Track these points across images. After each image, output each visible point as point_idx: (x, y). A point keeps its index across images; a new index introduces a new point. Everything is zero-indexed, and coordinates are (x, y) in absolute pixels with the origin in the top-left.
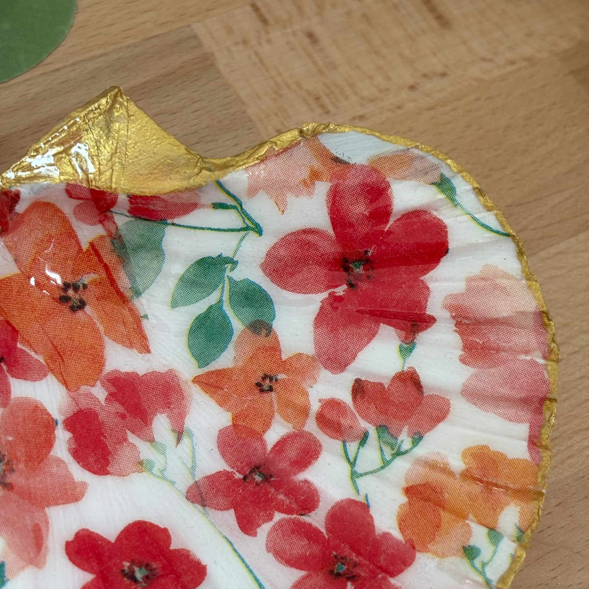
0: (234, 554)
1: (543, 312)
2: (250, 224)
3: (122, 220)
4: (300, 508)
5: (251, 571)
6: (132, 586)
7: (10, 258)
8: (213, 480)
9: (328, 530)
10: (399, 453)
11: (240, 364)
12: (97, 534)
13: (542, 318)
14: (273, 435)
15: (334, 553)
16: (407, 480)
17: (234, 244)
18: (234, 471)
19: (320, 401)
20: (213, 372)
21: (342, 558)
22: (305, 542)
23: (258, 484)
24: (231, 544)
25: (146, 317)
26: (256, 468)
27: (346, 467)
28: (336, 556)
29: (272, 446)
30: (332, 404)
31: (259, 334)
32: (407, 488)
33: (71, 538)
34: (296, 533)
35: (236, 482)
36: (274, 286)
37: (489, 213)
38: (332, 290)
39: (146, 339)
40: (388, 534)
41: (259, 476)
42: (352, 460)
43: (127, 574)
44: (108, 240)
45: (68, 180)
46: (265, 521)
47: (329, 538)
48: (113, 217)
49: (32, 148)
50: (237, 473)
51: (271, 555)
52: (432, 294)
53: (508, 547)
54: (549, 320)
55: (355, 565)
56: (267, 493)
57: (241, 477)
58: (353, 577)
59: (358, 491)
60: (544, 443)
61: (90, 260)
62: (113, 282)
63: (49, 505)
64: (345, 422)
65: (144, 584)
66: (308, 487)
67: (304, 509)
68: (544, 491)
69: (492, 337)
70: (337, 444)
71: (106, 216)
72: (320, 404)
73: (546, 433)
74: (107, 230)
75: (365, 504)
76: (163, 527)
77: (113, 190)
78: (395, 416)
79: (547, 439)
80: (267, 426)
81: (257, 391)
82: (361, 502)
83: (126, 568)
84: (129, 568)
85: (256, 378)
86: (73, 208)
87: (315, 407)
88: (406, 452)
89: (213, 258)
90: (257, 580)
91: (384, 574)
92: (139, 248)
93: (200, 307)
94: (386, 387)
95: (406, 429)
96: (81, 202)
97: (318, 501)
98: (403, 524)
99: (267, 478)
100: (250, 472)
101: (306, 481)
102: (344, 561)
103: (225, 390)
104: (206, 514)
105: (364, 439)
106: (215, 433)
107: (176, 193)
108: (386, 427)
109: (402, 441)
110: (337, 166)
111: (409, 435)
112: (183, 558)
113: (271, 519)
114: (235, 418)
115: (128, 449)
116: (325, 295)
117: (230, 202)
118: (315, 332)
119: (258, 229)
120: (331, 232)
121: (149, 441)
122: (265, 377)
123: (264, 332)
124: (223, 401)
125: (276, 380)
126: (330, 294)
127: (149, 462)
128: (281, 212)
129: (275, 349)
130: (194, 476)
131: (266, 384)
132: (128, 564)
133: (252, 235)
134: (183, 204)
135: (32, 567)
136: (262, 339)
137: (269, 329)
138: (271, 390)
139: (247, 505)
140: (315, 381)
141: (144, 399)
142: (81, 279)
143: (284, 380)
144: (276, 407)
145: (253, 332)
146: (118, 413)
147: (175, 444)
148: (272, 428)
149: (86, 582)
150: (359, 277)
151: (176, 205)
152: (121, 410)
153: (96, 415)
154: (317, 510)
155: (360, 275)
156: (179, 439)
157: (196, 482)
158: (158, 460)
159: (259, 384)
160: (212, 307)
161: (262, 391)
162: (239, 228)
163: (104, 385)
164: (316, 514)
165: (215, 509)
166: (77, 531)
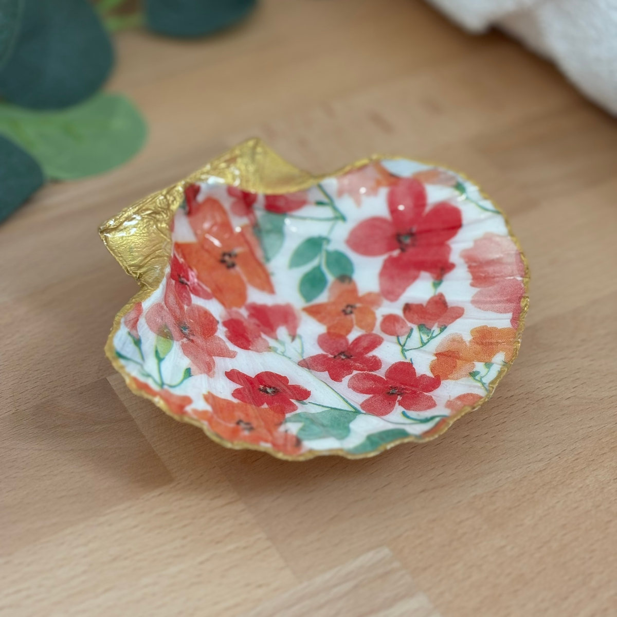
1: (521, 253)
2: (338, 215)
5: (338, 393)
6: (265, 394)
8: (315, 358)
9: (387, 377)
10: (432, 338)
11: (333, 300)
12: (244, 374)
13: (520, 256)
14: (354, 335)
16: (436, 350)
17: (328, 228)
18: (329, 354)
19: (383, 316)
20: (315, 305)
22: (373, 382)
23: (343, 359)
24: (326, 384)
26: (342, 353)
27: (399, 348)
28: (391, 387)
29: (352, 341)
31: (344, 283)
32: (436, 354)
33: (228, 371)
34: (366, 379)
35: (329, 359)
36: (354, 253)
38: (390, 253)
39: (272, 287)
40: (424, 375)
41: (344, 356)
43: (263, 390)
44: (250, 228)
46: (347, 375)
47: (387, 380)
48: (253, 212)
51: (350, 389)
52: (452, 251)
53: (496, 368)
55: (403, 389)
56: (349, 363)
57: (333, 356)
58: (402, 394)
59: (406, 358)
60: (520, 320)
61: (238, 240)
63: (215, 355)
65: (272, 394)
66: (375, 359)
67: (371, 369)
69: (491, 271)
70: (394, 338)
71: (250, 210)
72: (382, 318)
73: (523, 316)
74: (251, 221)
75: (410, 363)
76: (283, 376)
78: (430, 319)
80: (349, 331)
81: (343, 314)
82: (408, 362)
83: (261, 388)
84: (263, 388)
85: (343, 307)
86: (231, 203)
87: (379, 319)
88: (436, 336)
90: (342, 397)
91: (421, 391)
92: (270, 231)
94: (424, 305)
95: (436, 325)
96: (235, 200)
97: (381, 365)
98: (433, 370)
99: (349, 357)
100: (338, 355)
101: (373, 356)
102: (396, 388)
103: (323, 314)
104: (311, 372)
105: (410, 333)
106: (316, 337)
107: (294, 194)
108: (424, 325)
109: (434, 331)
110: (393, 180)
111: (438, 327)
112: (296, 388)
113: (351, 374)
114: (329, 329)
115: (261, 341)
116: (386, 257)
117: (326, 200)
118: (380, 279)
119: (344, 219)
120: (389, 218)
121: (275, 339)
122: (348, 306)
123: (347, 281)
124: (321, 320)
125: (355, 308)
126: (389, 256)
127: (275, 347)
128: (358, 207)
129: (354, 290)
130: (303, 357)
131: (348, 310)
132: (263, 386)
133: (340, 222)
134: (297, 201)
135: (205, 374)
136: (346, 285)
137: (350, 279)
138: (351, 313)
139: (336, 369)
140: (380, 306)
141: (271, 318)
142: (233, 250)
143: (360, 307)
144: (354, 322)
145: (341, 281)
146: (255, 323)
147: (291, 341)
148: (352, 332)
149: (238, 388)
150: (407, 245)
151: (293, 202)
152: (257, 322)
153: (242, 322)
154: (380, 369)
155: (409, 243)
156: (293, 339)
157: (304, 359)
158: (280, 348)
159: (344, 311)
160: (314, 268)
161: (346, 314)
162: (332, 218)
163: (247, 309)
164: (379, 371)
165: (316, 371)
166: (232, 369)
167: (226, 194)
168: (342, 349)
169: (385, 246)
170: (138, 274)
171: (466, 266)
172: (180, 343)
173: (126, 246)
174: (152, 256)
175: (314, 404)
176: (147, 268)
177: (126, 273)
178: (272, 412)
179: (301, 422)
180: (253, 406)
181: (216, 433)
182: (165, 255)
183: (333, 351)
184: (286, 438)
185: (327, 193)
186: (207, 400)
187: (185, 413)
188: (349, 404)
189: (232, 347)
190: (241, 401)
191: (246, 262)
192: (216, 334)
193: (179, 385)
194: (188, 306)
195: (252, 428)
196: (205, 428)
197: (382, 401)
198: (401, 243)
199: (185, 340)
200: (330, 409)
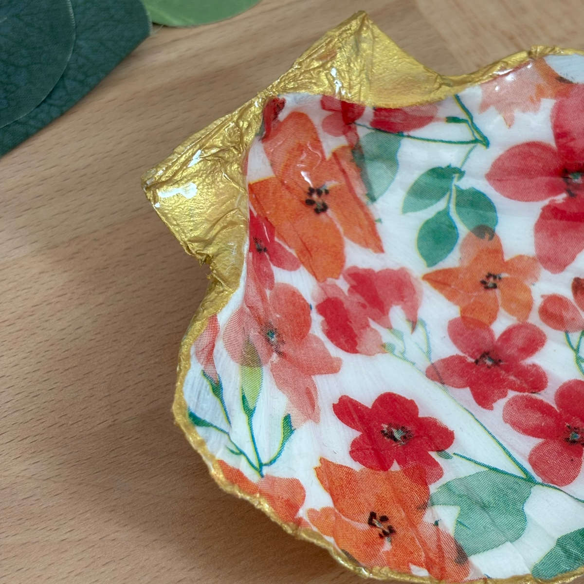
0: (477, 423)
2: (478, 137)
3: (363, 131)
4: (530, 387)
5: (494, 437)
6: (393, 443)
7: (268, 163)
8: (449, 363)
9: (559, 406)
11: (466, 264)
12: (356, 401)
14: (501, 325)
15: (567, 424)
17: (463, 155)
18: (466, 356)
19: (542, 296)
20: (440, 271)
21: (575, 428)
22: (539, 415)
23: (489, 367)
24: (472, 414)
25: (380, 221)
26: (486, 354)
27: (571, 353)
28: (569, 427)
29: (499, 336)
30: (554, 300)
31: (483, 237)
33: (336, 402)
34: (530, 408)
35: (469, 365)
36: (498, 194)
38: (552, 198)
39: (380, 240)
42: (575, 347)
43: (387, 434)
44: (349, 152)
45: (324, 92)
46: (499, 398)
47: (561, 412)
48: (355, 129)
49: (297, 61)
50: (469, 358)
51: (508, 426)
56: (498, 375)
57: (473, 360)
61: (332, 169)
62: (351, 189)
63: (314, 374)
64: (567, 315)
65: (402, 443)
66: (536, 370)
67: (533, 388)
70: (560, 335)
71: (350, 128)
72: (542, 300)
74: (350, 141)
76: (409, 399)
77: (361, 103)
80: (493, 318)
81: (482, 288)
83: (385, 429)
84: (388, 429)
85: (482, 276)
86: (323, 118)
87: (538, 302)
89: (442, 168)
90: (500, 445)
92: (376, 158)
93: (429, 212)
96: (330, 113)
97: (546, 382)
99: (497, 362)
100: (480, 358)
101: (534, 365)
102: (577, 430)
103: (453, 287)
104: (446, 390)
106: (446, 324)
107: (417, 107)
110: (562, 85)
112: (431, 424)
113: (505, 396)
114: (463, 311)
115: (371, 334)
116: (546, 202)
117: (463, 116)
118: (536, 237)
119: (486, 142)
120: (553, 144)
121: (388, 328)
122: (489, 276)
123: (487, 236)
124: (451, 297)
125: (500, 278)
126: (550, 202)
127: (390, 345)
128: (508, 127)
129: (497, 251)
130: (430, 359)
131: (490, 282)
132: (386, 426)
133: (480, 147)
134: (421, 117)
135: (310, 420)
136: (485, 243)
137: (492, 234)
138: (495, 286)
139: (481, 384)
140: (537, 279)
141: (380, 292)
142: (323, 185)
143: (507, 279)
144: (500, 302)
145: (477, 236)
146: (359, 303)
147: (411, 332)
148: (498, 320)
149: (355, 437)
150: (577, 187)
151: (414, 118)
152: (362, 300)
153: (341, 303)
154: (545, 389)
155: (579, 185)
156: (414, 328)
157: (433, 364)
158: (398, 344)
159: (483, 283)
160: (439, 213)
161: (487, 288)
162: (468, 141)
163: (345, 278)
164: (545, 392)
165: (452, 386)
166: (340, 396)
167: (318, 106)
168: (485, 348)
169: (546, 187)
170: (205, 256)
172: (269, 365)
173: (182, 207)
174: (221, 224)
175: (461, 456)
176: (217, 247)
177: (186, 251)
178: (407, 481)
179: (455, 504)
180: (381, 472)
181: (347, 554)
182: (241, 221)
183: (472, 349)
184: (439, 540)
185: (466, 106)
186: (322, 483)
187: (299, 522)
188: (514, 460)
189: (334, 351)
190: (364, 465)
191: (342, 202)
192: (310, 332)
193: (279, 454)
194: (271, 289)
195: (392, 531)
196: (331, 549)
197: (560, 454)
198: (568, 184)
199: (275, 357)
200: (487, 469)
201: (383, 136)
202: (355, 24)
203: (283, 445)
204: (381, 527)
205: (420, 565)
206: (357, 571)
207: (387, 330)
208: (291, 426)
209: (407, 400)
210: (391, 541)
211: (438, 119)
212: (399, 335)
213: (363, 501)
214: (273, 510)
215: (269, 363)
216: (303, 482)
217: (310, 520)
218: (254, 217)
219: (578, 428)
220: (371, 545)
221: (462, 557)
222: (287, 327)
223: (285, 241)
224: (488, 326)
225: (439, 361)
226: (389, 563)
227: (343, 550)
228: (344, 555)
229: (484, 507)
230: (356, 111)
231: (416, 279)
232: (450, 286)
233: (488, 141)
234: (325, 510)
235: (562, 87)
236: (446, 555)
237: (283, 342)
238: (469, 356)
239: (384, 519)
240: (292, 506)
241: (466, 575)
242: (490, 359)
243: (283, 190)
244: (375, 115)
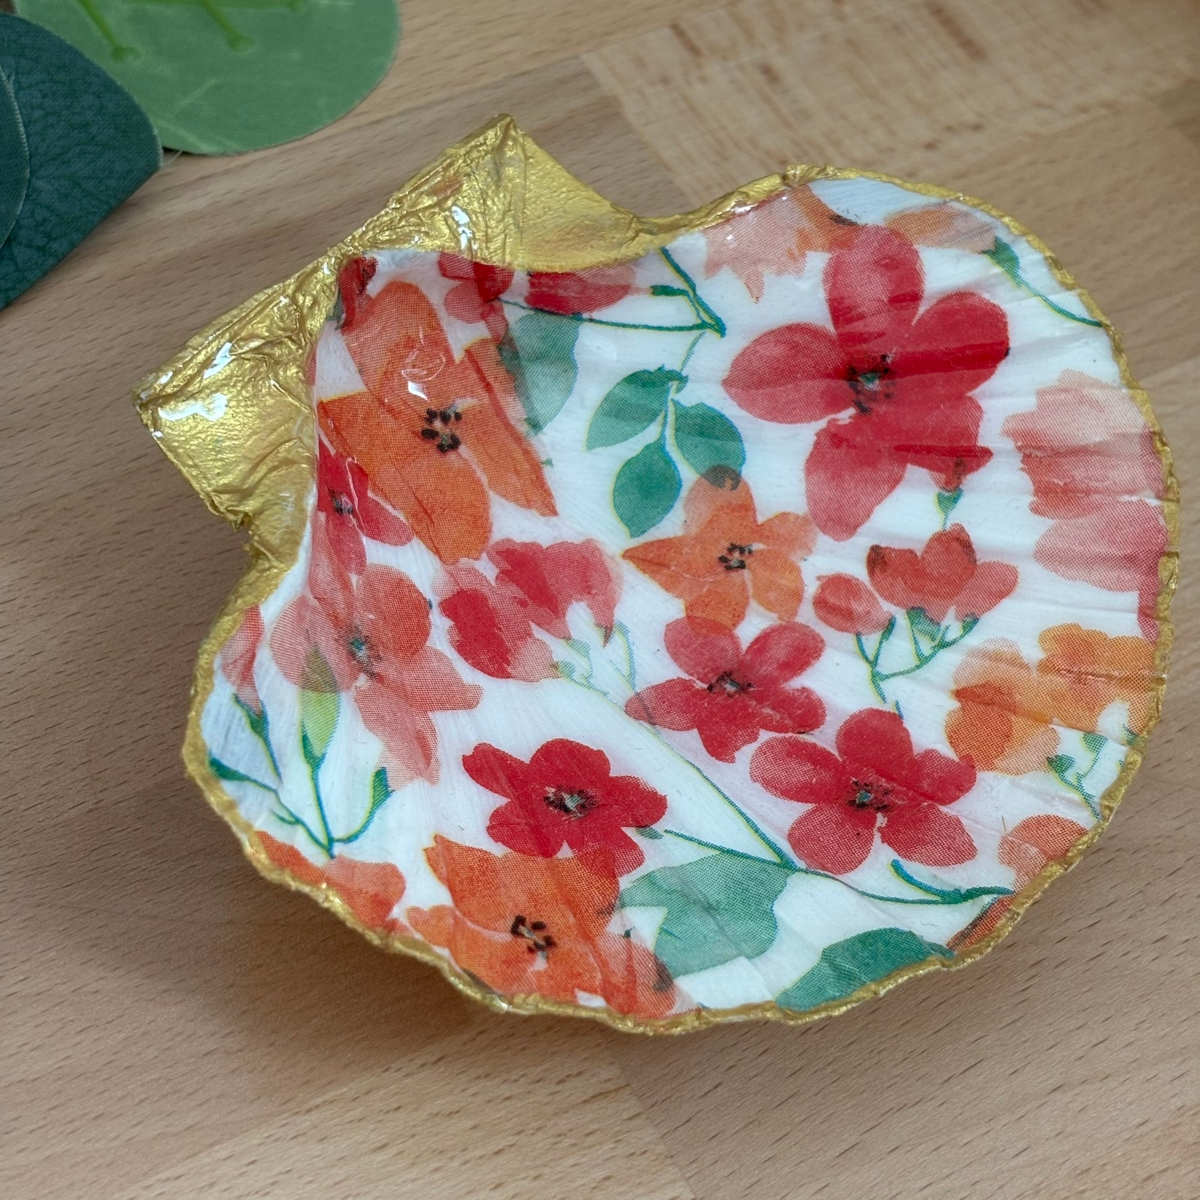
0: (706, 782)
1: (1154, 433)
2: (707, 318)
3: (515, 312)
4: (797, 725)
5: (732, 803)
6: (562, 816)
7: (353, 368)
8: (664, 691)
9: (842, 752)
10: (944, 645)
11: (694, 530)
12: (504, 753)
13: (1152, 440)
14: (752, 626)
15: (854, 779)
16: (956, 681)
17: (681, 350)
18: (695, 679)
19: (819, 578)
20: (652, 544)
21: (866, 785)
22: (809, 766)
23: (730, 696)
24: (698, 769)
25: (549, 462)
26: (726, 676)
27: (865, 669)
28: (856, 783)
29: (748, 645)
30: (838, 584)
31: (721, 486)
32: (958, 691)
33: (469, 752)
34: (794, 756)
35: (698, 693)
36: (744, 413)
37: (1068, 293)
38: (833, 416)
39: (550, 495)
40: (932, 751)
41: (731, 684)
42: (871, 658)
43: (553, 802)
44: (492, 349)
45: (442, 247)
46: (745, 742)
47: (844, 762)
48: (501, 309)
49: (394, 197)
50: (698, 682)
51: (758, 785)
52: (985, 417)
53: (1114, 754)
54: (1164, 444)
55: (886, 792)
56: (745, 707)
57: (705, 686)
58: (885, 807)
59: (884, 699)
60: (1161, 615)
61: (466, 378)
62: (499, 412)
63: (432, 709)
64: (858, 607)
65: (579, 815)
66: (807, 697)
67: (801, 726)
68: (1164, 676)
69: (1079, 474)
70: (848, 639)
71: (492, 308)
72: (818, 583)
73: (1165, 603)
74: (491, 329)
75: (894, 714)
76: (595, 749)
77: (506, 264)
78: (935, 595)
79: (1166, 609)
80: (739, 617)
81: (721, 569)
82: (889, 713)
83: (550, 795)
84: (555, 794)
85: (720, 549)
86: (445, 292)
87: (811, 588)
88: (953, 642)
89: (650, 373)
91: (930, 802)
92: (539, 357)
93: (632, 447)
94: (919, 554)
95: (952, 612)
96: (457, 283)
97: (824, 715)
98: (953, 738)
99: (743, 688)
100: (717, 681)
101: (804, 690)
102: (869, 788)
103: (673, 568)
104: (657, 734)
105: (889, 627)
106: (662, 629)
107: (599, 269)
108: (921, 609)
109: (947, 628)
110: (839, 229)
111: (957, 618)
112: (629, 787)
113: (755, 739)
114: (689, 608)
115: (534, 647)
116: (822, 424)
117: (678, 283)
118: (807, 480)
119: (720, 328)
120: (830, 328)
121: (564, 638)
122: (732, 548)
123: (729, 483)
124: (670, 585)
125: (750, 552)
126: (829, 422)
127: (566, 665)
128: (754, 300)
129: (747, 507)
130: (634, 686)
131: (734, 558)
132: (553, 790)
133: (710, 336)
134: (609, 288)
135: (421, 779)
136: (725, 494)
137: (736, 479)
138: (742, 566)
139: (717, 723)
140: (810, 551)
141: (551, 581)
142: (452, 405)
143: (761, 552)
144: (751, 591)
145: (712, 484)
146: (515, 598)
147: (602, 643)
148: (747, 619)
149: (498, 806)
150: (873, 397)
151: (598, 289)
152: (520, 594)
153: (484, 599)
154: (822, 727)
155: (875, 392)
156: (607, 637)
157: (638, 694)
158: (580, 664)
159: (723, 559)
160: (648, 447)
161: (729, 568)
162: (690, 325)
163: (491, 558)
164: (821, 732)
165: (669, 728)
166: (476, 744)
167: (435, 272)
168: (726, 666)
169: (822, 398)
170: (241, 515)
171: (1020, 456)
172: (352, 692)
173: (203, 436)
174: (269, 463)
175: (677, 834)
176: (262, 500)
177: (210, 508)
178: (583, 873)
179: (659, 904)
180: (540, 859)
181: (471, 975)
182: (303, 457)
183: (704, 669)
184: (630, 958)
185: (683, 267)
186: (435, 870)
187: (392, 926)
188: (763, 837)
189: (468, 674)
190: (510, 848)
191: (484, 433)
192: (428, 644)
193: (365, 827)
194: (360, 573)
195: (550, 943)
196: (444, 966)
197: (840, 825)
198: (858, 392)
199: (363, 681)
200: (718, 853)
201: (547, 321)
202: (492, 136)
203: (372, 814)
204: (530, 937)
205: (592, 990)
206: (487, 1001)
207: (562, 641)
208: (387, 786)
209: (592, 750)
210: (547, 958)
211: (638, 290)
212: (583, 649)
213: (504, 899)
214: (350, 910)
215: (353, 689)
216: (402, 868)
217: (411, 923)
218: (330, 456)
219: (871, 784)
220: (512, 964)
221: (664, 980)
222: (387, 635)
223: (386, 498)
224: (730, 631)
225: (648, 688)
226: (540, 988)
227: (465, 970)
228: (468, 978)
229: (709, 909)
230: (499, 278)
231: (612, 558)
232: (669, 567)
233: (723, 325)
234: (438, 912)
235: (840, 232)
236: (641, 980)
237: (379, 658)
238: (698, 679)
239: (538, 927)
240: (383, 904)
241: (670, 1007)
242: (733, 682)
243: (383, 413)
244: (532, 285)
